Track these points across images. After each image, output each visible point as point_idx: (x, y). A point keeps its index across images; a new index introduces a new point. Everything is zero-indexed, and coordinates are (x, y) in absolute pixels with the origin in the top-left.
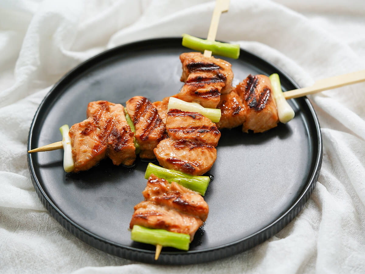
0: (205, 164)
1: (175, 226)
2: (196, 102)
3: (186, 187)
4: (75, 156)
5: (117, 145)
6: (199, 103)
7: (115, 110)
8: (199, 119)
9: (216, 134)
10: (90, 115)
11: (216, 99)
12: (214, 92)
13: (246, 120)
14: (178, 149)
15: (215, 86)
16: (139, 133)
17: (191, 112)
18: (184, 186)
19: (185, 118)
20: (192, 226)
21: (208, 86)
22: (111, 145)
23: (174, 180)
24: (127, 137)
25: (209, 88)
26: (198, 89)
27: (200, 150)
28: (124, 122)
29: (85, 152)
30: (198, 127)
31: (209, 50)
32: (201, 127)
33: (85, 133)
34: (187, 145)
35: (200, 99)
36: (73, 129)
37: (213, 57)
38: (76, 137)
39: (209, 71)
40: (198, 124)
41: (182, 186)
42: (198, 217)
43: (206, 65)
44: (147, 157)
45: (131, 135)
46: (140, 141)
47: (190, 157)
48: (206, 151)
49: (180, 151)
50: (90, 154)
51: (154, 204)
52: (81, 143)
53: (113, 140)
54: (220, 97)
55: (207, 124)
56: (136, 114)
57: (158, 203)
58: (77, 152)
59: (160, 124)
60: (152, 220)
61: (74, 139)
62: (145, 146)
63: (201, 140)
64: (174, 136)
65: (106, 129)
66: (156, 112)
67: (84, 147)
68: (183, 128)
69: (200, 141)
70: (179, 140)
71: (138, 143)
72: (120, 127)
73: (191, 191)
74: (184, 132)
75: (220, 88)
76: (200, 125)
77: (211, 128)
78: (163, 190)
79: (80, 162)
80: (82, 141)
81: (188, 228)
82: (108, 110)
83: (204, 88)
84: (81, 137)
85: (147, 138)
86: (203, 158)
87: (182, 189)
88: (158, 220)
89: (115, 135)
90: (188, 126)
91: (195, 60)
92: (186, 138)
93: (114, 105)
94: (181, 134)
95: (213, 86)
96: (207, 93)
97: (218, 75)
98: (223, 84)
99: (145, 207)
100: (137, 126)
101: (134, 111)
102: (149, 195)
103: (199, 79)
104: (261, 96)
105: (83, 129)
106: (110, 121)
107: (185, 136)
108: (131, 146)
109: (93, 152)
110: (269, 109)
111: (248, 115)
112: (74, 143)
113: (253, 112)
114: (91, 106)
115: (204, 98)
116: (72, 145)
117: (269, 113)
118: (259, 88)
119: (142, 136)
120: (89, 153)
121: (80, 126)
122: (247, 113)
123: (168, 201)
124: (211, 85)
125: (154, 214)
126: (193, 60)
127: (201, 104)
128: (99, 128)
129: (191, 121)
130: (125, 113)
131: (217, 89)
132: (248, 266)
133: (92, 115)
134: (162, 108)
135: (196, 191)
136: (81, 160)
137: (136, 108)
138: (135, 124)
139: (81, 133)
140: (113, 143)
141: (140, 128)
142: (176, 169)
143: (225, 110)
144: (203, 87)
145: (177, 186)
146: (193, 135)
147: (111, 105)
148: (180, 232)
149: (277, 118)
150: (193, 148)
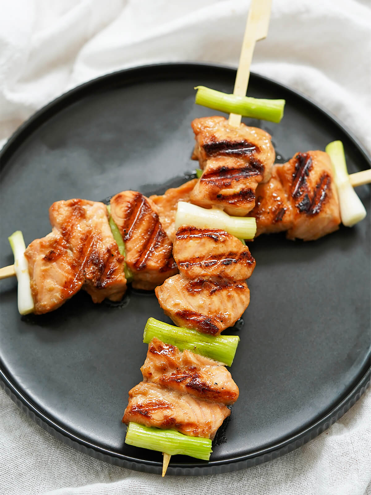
0: (232, 317)
1: (190, 425)
2: (218, 208)
3: (205, 356)
4: (35, 295)
5: (98, 280)
6: (223, 209)
7: (94, 216)
8: (224, 242)
9: (249, 265)
10: (56, 225)
11: (249, 206)
12: (244, 195)
13: (293, 227)
14: (193, 295)
15: (248, 183)
16: (131, 258)
17: (211, 228)
18: (202, 355)
19: (203, 240)
20: (215, 422)
21: (237, 184)
22: (90, 280)
23: (187, 345)
24: (114, 265)
25: (237, 188)
26: (221, 190)
27: (224, 293)
28: (109, 237)
29: (51, 290)
30: (222, 254)
31: (237, 113)
32: (226, 254)
33: (49, 259)
34: (206, 287)
35: (223, 204)
36: (31, 250)
37: (243, 124)
38: (35, 264)
39: (237, 155)
40: (222, 249)
41: (199, 356)
42: (224, 405)
43: (233, 144)
44: (143, 288)
45: (120, 261)
46: (134, 270)
47: (210, 306)
48: (233, 293)
49: (195, 298)
50: (58, 295)
51: (158, 387)
52: (45, 275)
53: (93, 273)
54: (254, 202)
55: (235, 250)
56: (126, 225)
57: (164, 385)
58: (38, 288)
59: (163, 242)
60: (157, 416)
61: (33, 266)
62: (140, 276)
63: (227, 276)
64: (187, 273)
65: (82, 252)
66: (156, 221)
67: (50, 283)
68: (201, 258)
69: (224, 279)
70: (193, 279)
71: (130, 271)
72: (102, 248)
73: (212, 361)
74: (201, 266)
75: (254, 186)
76: (225, 252)
77: (241, 254)
78: (172, 365)
79: (44, 306)
80: (45, 271)
81: (209, 425)
82: (83, 216)
83: (231, 188)
84: (44, 264)
85: (144, 267)
86: (229, 305)
87: (198, 360)
88: (166, 417)
89: (95, 264)
90: (208, 253)
91: (217, 135)
92: (204, 276)
93: (91, 205)
94: (197, 270)
95: (245, 184)
96: (235, 196)
97: (251, 163)
98: (259, 178)
99: (144, 394)
100: (129, 245)
101: (123, 219)
102: (151, 374)
103: (222, 172)
104: (316, 190)
105: (48, 252)
106: (87, 236)
107: (203, 272)
108: (119, 279)
109: (63, 292)
110: (329, 212)
111: (296, 222)
112: (33, 269)
113: (304, 217)
114: (58, 211)
115: (232, 203)
116: (31, 275)
117: (328, 218)
118: (314, 177)
119: (138, 262)
120: (57, 292)
121: (42, 246)
122: (295, 219)
123: (179, 385)
124: (241, 181)
125: (161, 405)
126: (213, 138)
127: (226, 211)
128: (71, 250)
129: (211, 245)
130: (109, 217)
131: (251, 190)
132: (295, 469)
133: (59, 226)
134: (164, 207)
135: (219, 361)
136: (45, 303)
137: (125, 213)
138: (125, 241)
139: (44, 259)
140: (94, 277)
141: (134, 249)
142: (189, 328)
143: (260, 214)
144: (228, 186)
145: (191, 357)
146: (213, 271)
147: (88, 204)
148: (196, 435)
149: (339, 222)
150: (214, 291)
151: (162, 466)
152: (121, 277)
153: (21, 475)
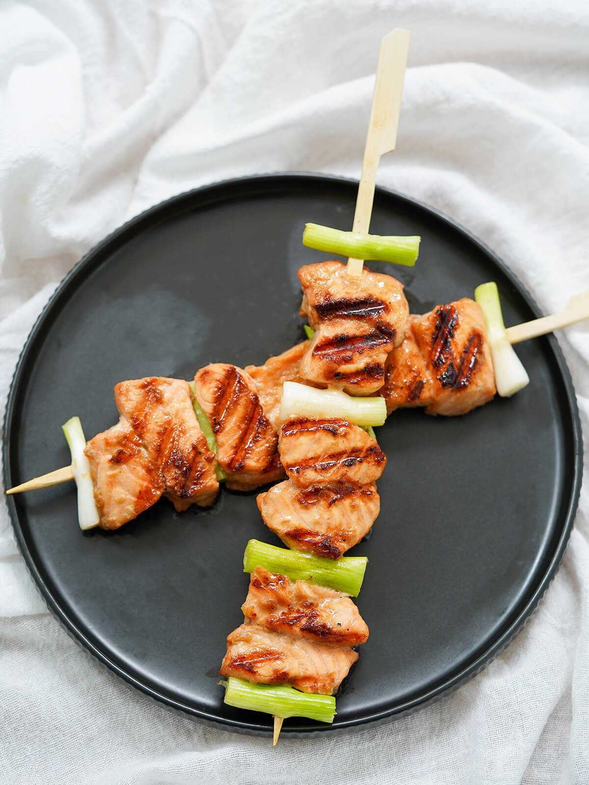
0: (358, 533)
1: (307, 678)
2: (337, 388)
3: (324, 586)
4: (101, 507)
5: (183, 487)
6: (342, 389)
7: (173, 399)
8: (345, 435)
9: (378, 463)
10: (124, 413)
11: (377, 385)
12: (370, 372)
13: (433, 403)
14: (306, 508)
15: (375, 355)
16: (224, 456)
17: (328, 417)
18: (319, 584)
19: (318, 435)
20: (339, 672)
21: (361, 357)
22: (172, 488)
23: (300, 574)
24: (202, 464)
25: (361, 362)
26: (339, 366)
27: (347, 502)
28: (194, 428)
29: (121, 502)
30: (343, 452)
31: (358, 257)
32: (348, 451)
33: (118, 460)
34: (324, 496)
35: (343, 384)
36: (94, 449)
37: (366, 272)
38: (100, 466)
39: (359, 317)
40: (342, 445)
41: (316, 586)
42: (349, 648)
43: (354, 303)
45: (209, 460)
46: (228, 471)
47: (329, 521)
48: (359, 502)
49: (309, 512)
50: (131, 508)
51: (264, 630)
52: (113, 481)
53: (176, 479)
54: (384, 380)
55: (359, 444)
56: (216, 412)
57: (272, 628)
58: (104, 498)
59: (265, 432)
60: (265, 670)
61: (97, 469)
62: (237, 477)
63: (349, 481)
64: (298, 481)
65: (159, 450)
66: (255, 404)
67: (119, 492)
68: (315, 459)
69: (347, 485)
70: (307, 487)
71: (223, 471)
72: (185, 445)
73: (333, 592)
74: (316, 470)
75: (382, 358)
76: (347, 449)
77: (367, 450)
78: (282, 602)
79: (114, 522)
80: (113, 477)
81: (331, 677)
82: (159, 400)
83: (353, 363)
84: (111, 468)
85: (242, 467)
86: (354, 517)
87: (315, 593)
88: (276, 671)
89: (178, 467)
90: (325, 452)
91: (332, 290)
92: (320, 482)
93: (170, 384)
94: (310, 475)
95: (371, 357)
96: (358, 373)
97: (378, 328)
98: (389, 347)
99: (247, 641)
100: (221, 438)
101: (212, 404)
102: (255, 615)
103: (340, 341)
104: (463, 355)
105: (115, 451)
106: (166, 429)
107: (319, 478)
108: (209, 484)
109: (136, 504)
110: (480, 383)
111: (438, 399)
112: (96, 474)
113: (447, 392)
114: (126, 396)
115: (355, 383)
116: (94, 480)
117: (480, 391)
118: (460, 338)
119: (233, 460)
120: (129, 504)
121: (108, 444)
122: (437, 395)
123: (292, 629)
124: (365, 354)
125: (269, 655)
126: (328, 295)
127: (346, 391)
128: (146, 447)
129: (327, 443)
131: (378, 365)
132: (442, 720)
133: (128, 416)
135: (342, 591)
136: (115, 518)
137: (215, 396)
138: (216, 433)
139: (110, 461)
140: (176, 485)
141: (227, 444)
142: (303, 551)
143: (391, 390)
144: (348, 361)
145: (306, 589)
146: (331, 475)
147: (165, 382)
148: (315, 691)
149: (494, 393)
150: (334, 501)
151: (272, 730)
152: (211, 481)
153: (91, 739)
